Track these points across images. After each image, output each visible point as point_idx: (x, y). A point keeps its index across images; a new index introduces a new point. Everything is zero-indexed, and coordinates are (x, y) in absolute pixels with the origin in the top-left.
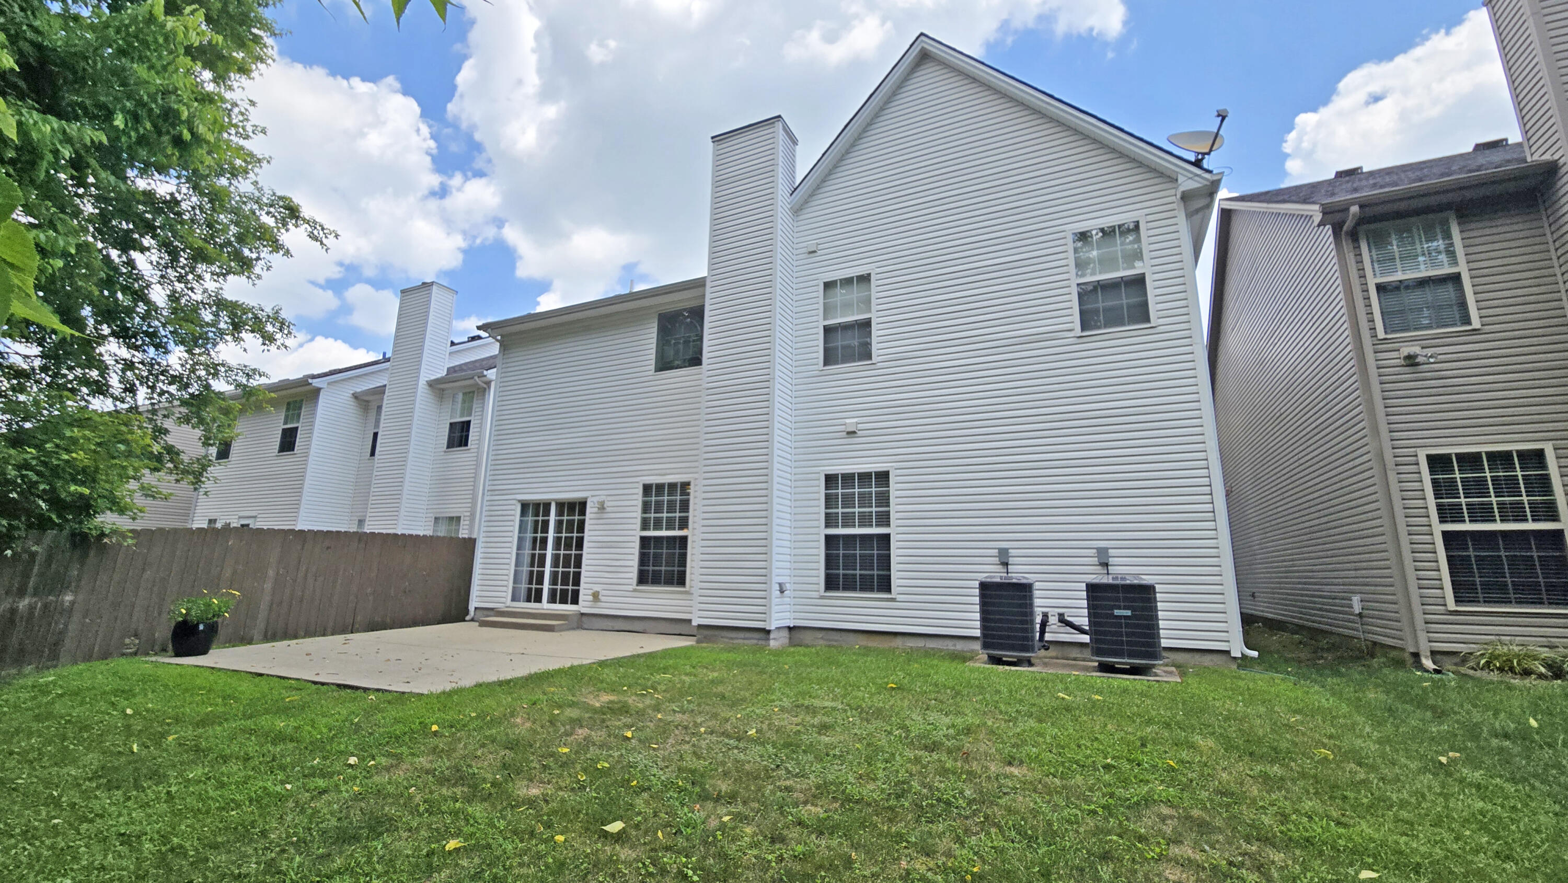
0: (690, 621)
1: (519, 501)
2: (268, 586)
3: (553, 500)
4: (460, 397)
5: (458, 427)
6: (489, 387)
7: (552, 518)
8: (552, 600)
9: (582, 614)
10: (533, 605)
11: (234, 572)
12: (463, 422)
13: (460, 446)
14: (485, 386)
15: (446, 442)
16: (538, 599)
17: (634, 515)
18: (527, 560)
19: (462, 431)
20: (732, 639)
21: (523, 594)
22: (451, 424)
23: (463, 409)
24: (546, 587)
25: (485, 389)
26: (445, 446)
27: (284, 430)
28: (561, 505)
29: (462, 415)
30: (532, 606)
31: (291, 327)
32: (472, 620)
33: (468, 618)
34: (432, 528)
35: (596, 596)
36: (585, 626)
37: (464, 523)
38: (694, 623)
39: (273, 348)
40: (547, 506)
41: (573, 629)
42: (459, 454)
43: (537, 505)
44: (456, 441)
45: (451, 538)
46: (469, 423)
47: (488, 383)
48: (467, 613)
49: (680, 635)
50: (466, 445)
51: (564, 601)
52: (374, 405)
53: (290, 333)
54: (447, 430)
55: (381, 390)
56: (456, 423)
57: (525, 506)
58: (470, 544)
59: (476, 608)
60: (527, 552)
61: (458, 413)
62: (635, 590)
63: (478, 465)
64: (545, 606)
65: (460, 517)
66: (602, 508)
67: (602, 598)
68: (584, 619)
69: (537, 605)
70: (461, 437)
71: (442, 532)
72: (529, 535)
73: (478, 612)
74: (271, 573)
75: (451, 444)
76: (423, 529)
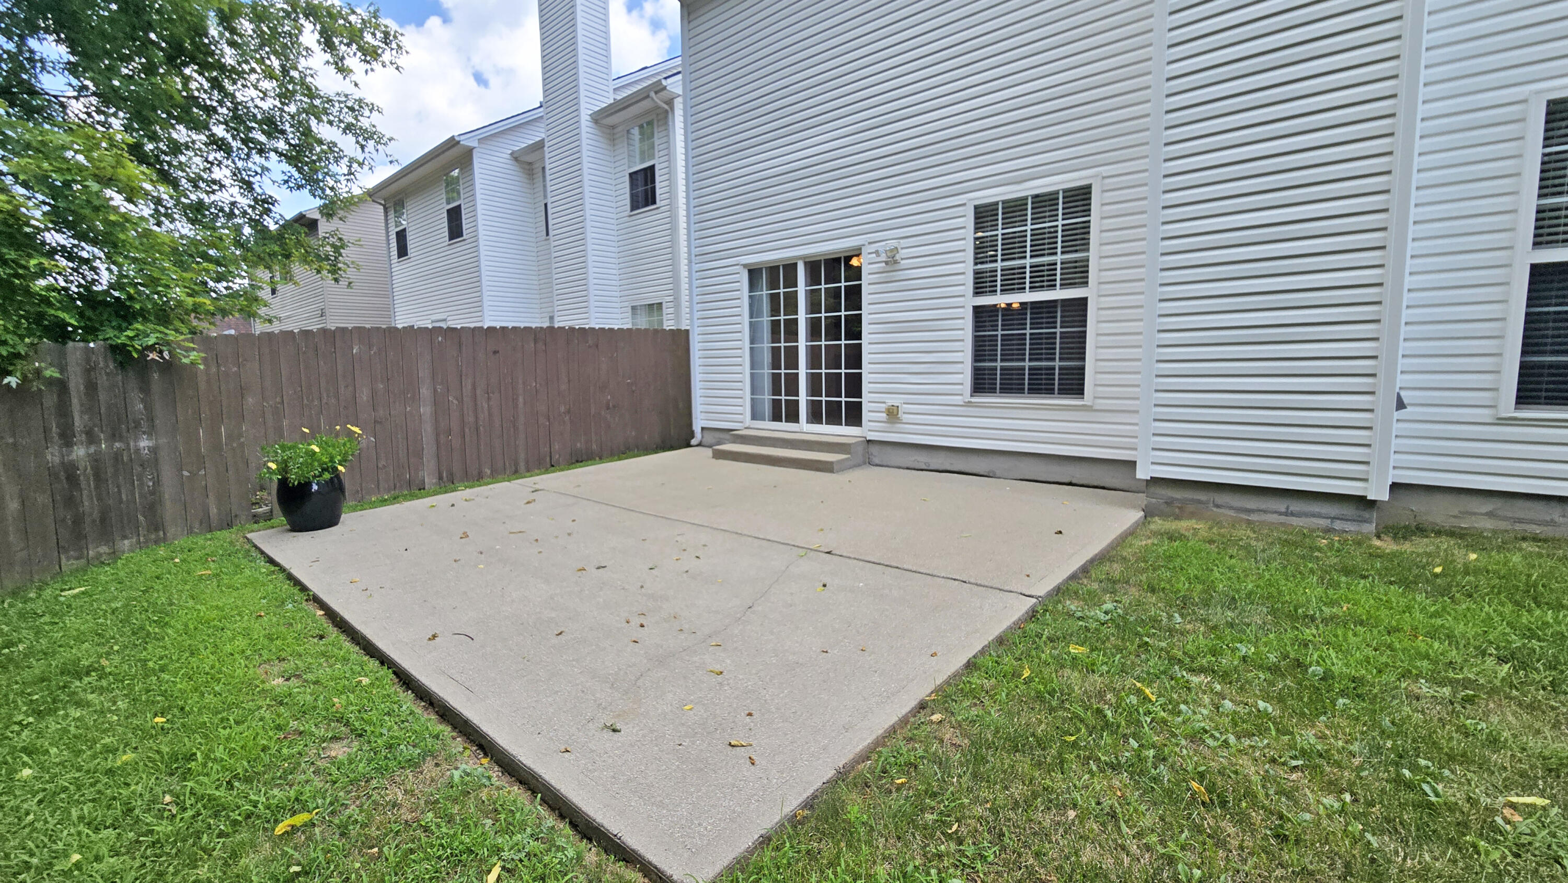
0: (1131, 465)
1: (745, 266)
2: (426, 410)
3: (800, 258)
4: (636, 131)
5: (640, 178)
6: (672, 109)
7: (802, 288)
8: (815, 416)
9: (869, 441)
10: (783, 425)
11: (374, 393)
12: (645, 170)
13: (647, 205)
14: (666, 107)
15: (628, 202)
16: (793, 416)
17: (959, 267)
18: (767, 358)
19: (646, 184)
20: (1249, 511)
21: (767, 409)
22: (631, 175)
23: (642, 153)
24: (803, 398)
25: (667, 112)
26: (628, 207)
27: (448, 211)
28: (813, 267)
29: (643, 160)
30: (783, 428)
31: (400, 38)
32: (699, 445)
33: (693, 442)
34: (629, 320)
35: (892, 414)
36: (876, 460)
37: (667, 310)
38: (1143, 473)
39: (376, 66)
40: (791, 268)
41: (858, 466)
42: (647, 216)
43: (773, 270)
44: (641, 199)
45: (656, 331)
46: (652, 168)
47: (670, 102)
48: (692, 435)
49: (1070, 484)
50: (654, 202)
51: (834, 417)
52: (538, 166)
53: (399, 47)
54: (627, 185)
55: (540, 145)
56: (636, 173)
57: (754, 273)
58: (681, 339)
59: (703, 429)
60: (766, 345)
61: (638, 157)
62: (968, 404)
63: (674, 229)
64: (805, 428)
65: (661, 304)
66: (892, 261)
67: (905, 418)
68: (874, 450)
69: (791, 426)
70: (646, 191)
71: (643, 322)
72: (766, 319)
73: (706, 433)
74: (425, 392)
75: (636, 205)
76: (620, 320)
